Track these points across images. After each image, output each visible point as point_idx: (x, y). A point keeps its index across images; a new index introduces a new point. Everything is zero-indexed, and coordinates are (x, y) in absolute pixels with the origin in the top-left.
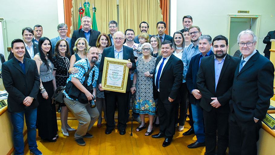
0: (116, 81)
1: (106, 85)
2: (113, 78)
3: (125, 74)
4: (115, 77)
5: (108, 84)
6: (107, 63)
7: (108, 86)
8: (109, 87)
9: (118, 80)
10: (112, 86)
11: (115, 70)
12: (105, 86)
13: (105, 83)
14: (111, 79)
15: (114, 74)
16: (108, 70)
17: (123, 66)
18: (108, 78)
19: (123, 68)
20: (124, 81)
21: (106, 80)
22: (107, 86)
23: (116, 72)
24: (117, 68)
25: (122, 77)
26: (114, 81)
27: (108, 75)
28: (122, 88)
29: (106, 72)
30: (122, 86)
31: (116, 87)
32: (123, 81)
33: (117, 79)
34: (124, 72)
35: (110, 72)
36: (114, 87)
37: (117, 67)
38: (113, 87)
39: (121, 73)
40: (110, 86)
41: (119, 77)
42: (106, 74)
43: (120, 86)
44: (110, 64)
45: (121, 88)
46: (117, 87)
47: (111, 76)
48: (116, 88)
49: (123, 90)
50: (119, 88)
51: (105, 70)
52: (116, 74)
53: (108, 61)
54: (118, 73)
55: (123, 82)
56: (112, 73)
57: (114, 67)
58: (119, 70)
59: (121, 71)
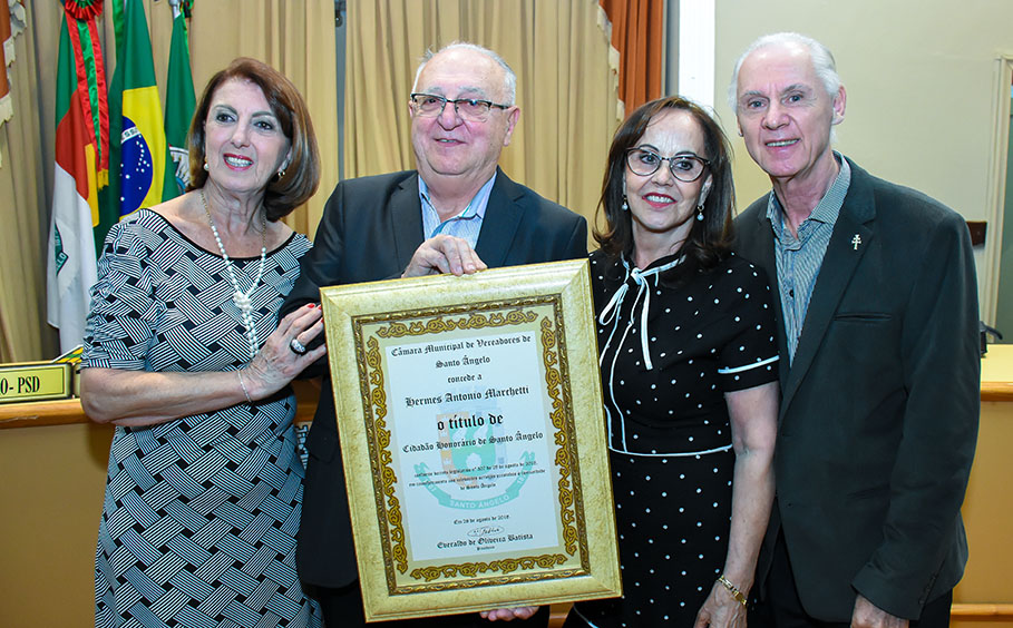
0: (501, 500)
1: (403, 567)
2: (464, 476)
3: (569, 410)
4: (473, 460)
5: (421, 551)
6: (359, 343)
7: (431, 572)
8: (442, 580)
9: (513, 492)
10: (468, 569)
11: (457, 388)
12: (403, 581)
13: (395, 554)
14: (445, 499)
15: (461, 434)
16: (383, 411)
17: (533, 331)
19: (534, 348)
20: (578, 484)
21: (390, 516)
22: (417, 574)
23: (467, 409)
24: (471, 369)
25: (545, 451)
26: (477, 505)
27: (403, 465)
28: (574, 563)
29: (371, 440)
30: (575, 534)
31: (509, 564)
32: (563, 484)
33: (502, 484)
34: (552, 393)
35: (408, 425)
36: (494, 566)
37: (473, 353)
38: (482, 567)
39: (532, 412)
40: (450, 570)
41: (513, 452)
42: (373, 456)
43: (549, 538)
44: (387, 347)
45: (561, 559)
46: (526, 562)
47: (434, 461)
48: (520, 572)
49: (587, 570)
50: (545, 560)
51: (359, 416)
52: (482, 432)
53: (359, 322)
54: (495, 420)
55: (571, 496)
56: (434, 436)
57: (439, 365)
58: (498, 388)
59: (524, 390)
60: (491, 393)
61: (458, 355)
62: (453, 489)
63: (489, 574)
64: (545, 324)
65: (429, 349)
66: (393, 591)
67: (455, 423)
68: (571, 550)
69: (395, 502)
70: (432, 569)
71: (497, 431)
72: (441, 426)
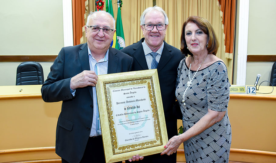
0: (140, 127)
1: (116, 147)
2: (131, 122)
3: (156, 104)
4: (133, 117)
5: (121, 142)
6: (105, 89)
7: (123, 148)
8: (126, 150)
9: (143, 125)
10: (133, 146)
11: (129, 100)
12: (117, 151)
13: (114, 144)
14: (127, 128)
15: (130, 111)
16: (111, 106)
17: (146, 85)
18: (117, 127)
19: (146, 89)
20: (158, 122)
21: (113, 133)
22: (120, 149)
23: (131, 105)
24: (132, 95)
25: (150, 114)
26: (135, 129)
27: (116, 120)
28: (158, 142)
29: (109, 113)
30: (159, 135)
31: (143, 144)
32: (155, 122)
33: (141, 123)
34: (151, 100)
35: (116, 109)
36: (139, 145)
37: (132, 91)
38: (136, 145)
39: (147, 105)
40: (128, 147)
41: (143, 115)
42: (109, 117)
43: (152, 136)
44: (111, 90)
45: (155, 142)
46: (147, 143)
47: (124, 118)
48: (145, 146)
49: (162, 145)
50: (152, 142)
51: (105, 107)
52: (135, 110)
53: (105, 83)
54: (138, 107)
55: (157, 125)
56: (124, 112)
57: (124, 94)
58: (139, 99)
59: (145, 99)
60: (137, 100)
61: (129, 91)
62: (129, 125)
63: (138, 147)
64: (149, 83)
65: (122, 90)
66: (114, 154)
67: (129, 108)
68: (157, 139)
69: (114, 130)
70: (124, 147)
71: (139, 110)
72: (125, 109)
